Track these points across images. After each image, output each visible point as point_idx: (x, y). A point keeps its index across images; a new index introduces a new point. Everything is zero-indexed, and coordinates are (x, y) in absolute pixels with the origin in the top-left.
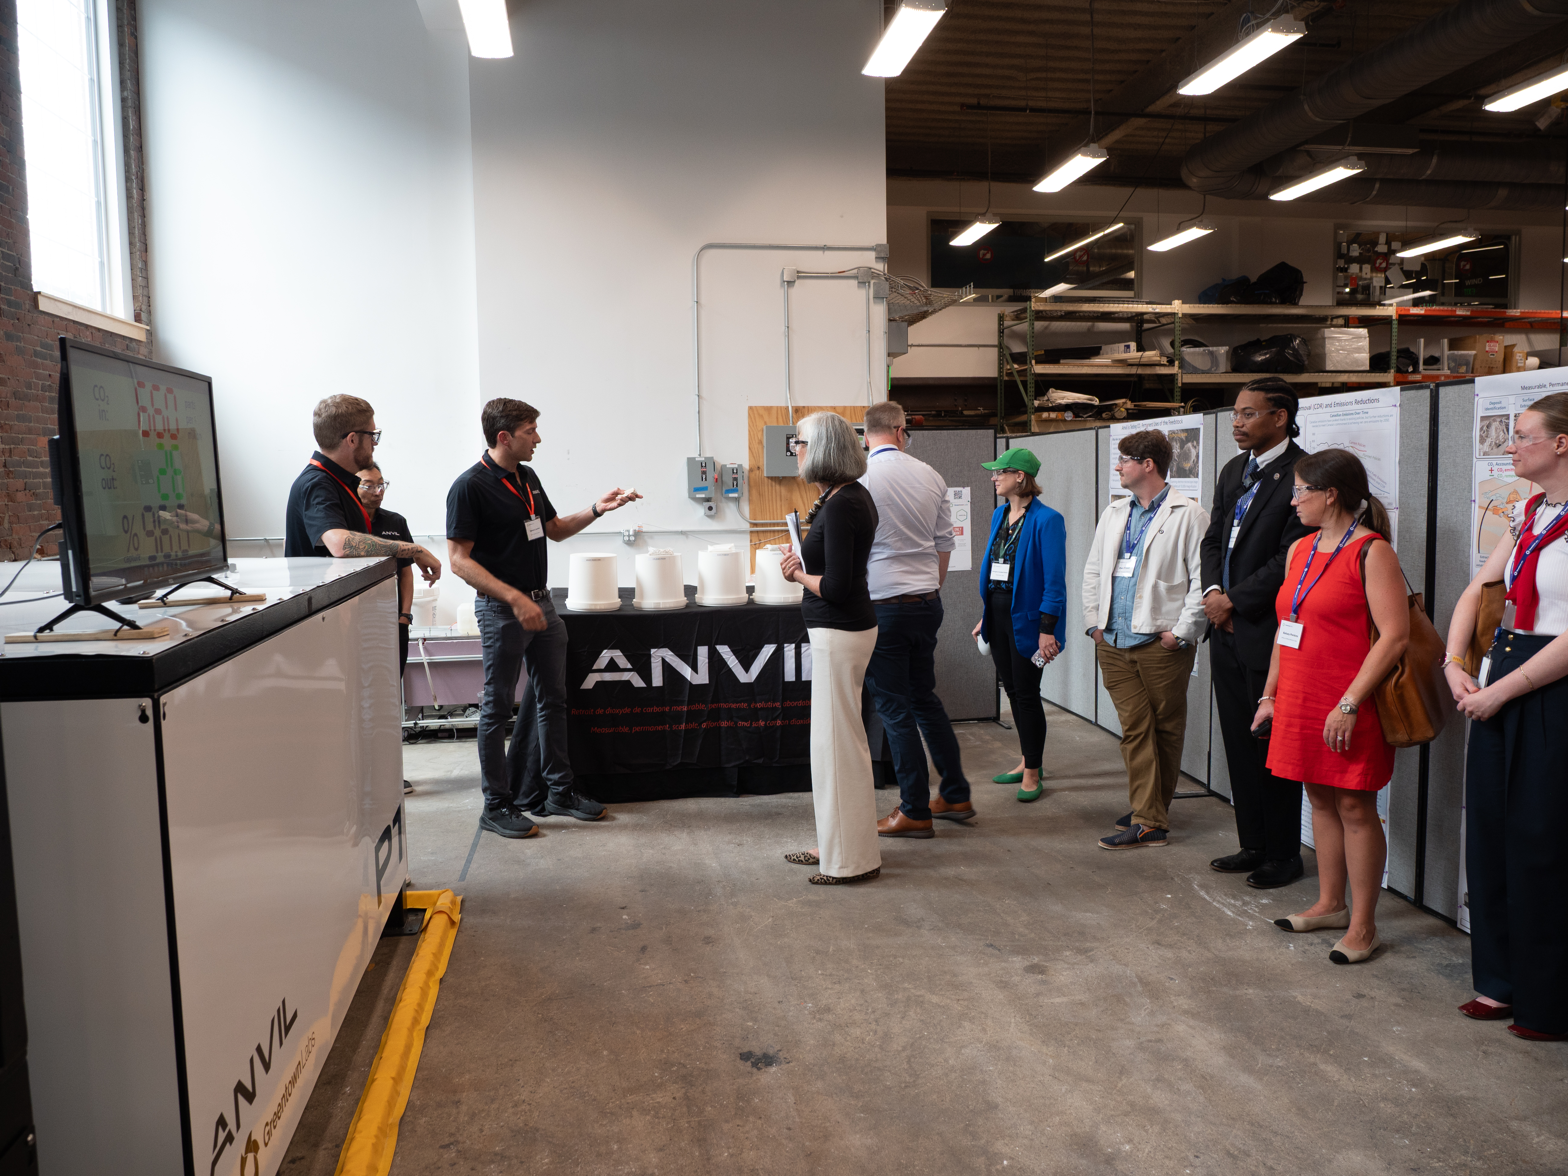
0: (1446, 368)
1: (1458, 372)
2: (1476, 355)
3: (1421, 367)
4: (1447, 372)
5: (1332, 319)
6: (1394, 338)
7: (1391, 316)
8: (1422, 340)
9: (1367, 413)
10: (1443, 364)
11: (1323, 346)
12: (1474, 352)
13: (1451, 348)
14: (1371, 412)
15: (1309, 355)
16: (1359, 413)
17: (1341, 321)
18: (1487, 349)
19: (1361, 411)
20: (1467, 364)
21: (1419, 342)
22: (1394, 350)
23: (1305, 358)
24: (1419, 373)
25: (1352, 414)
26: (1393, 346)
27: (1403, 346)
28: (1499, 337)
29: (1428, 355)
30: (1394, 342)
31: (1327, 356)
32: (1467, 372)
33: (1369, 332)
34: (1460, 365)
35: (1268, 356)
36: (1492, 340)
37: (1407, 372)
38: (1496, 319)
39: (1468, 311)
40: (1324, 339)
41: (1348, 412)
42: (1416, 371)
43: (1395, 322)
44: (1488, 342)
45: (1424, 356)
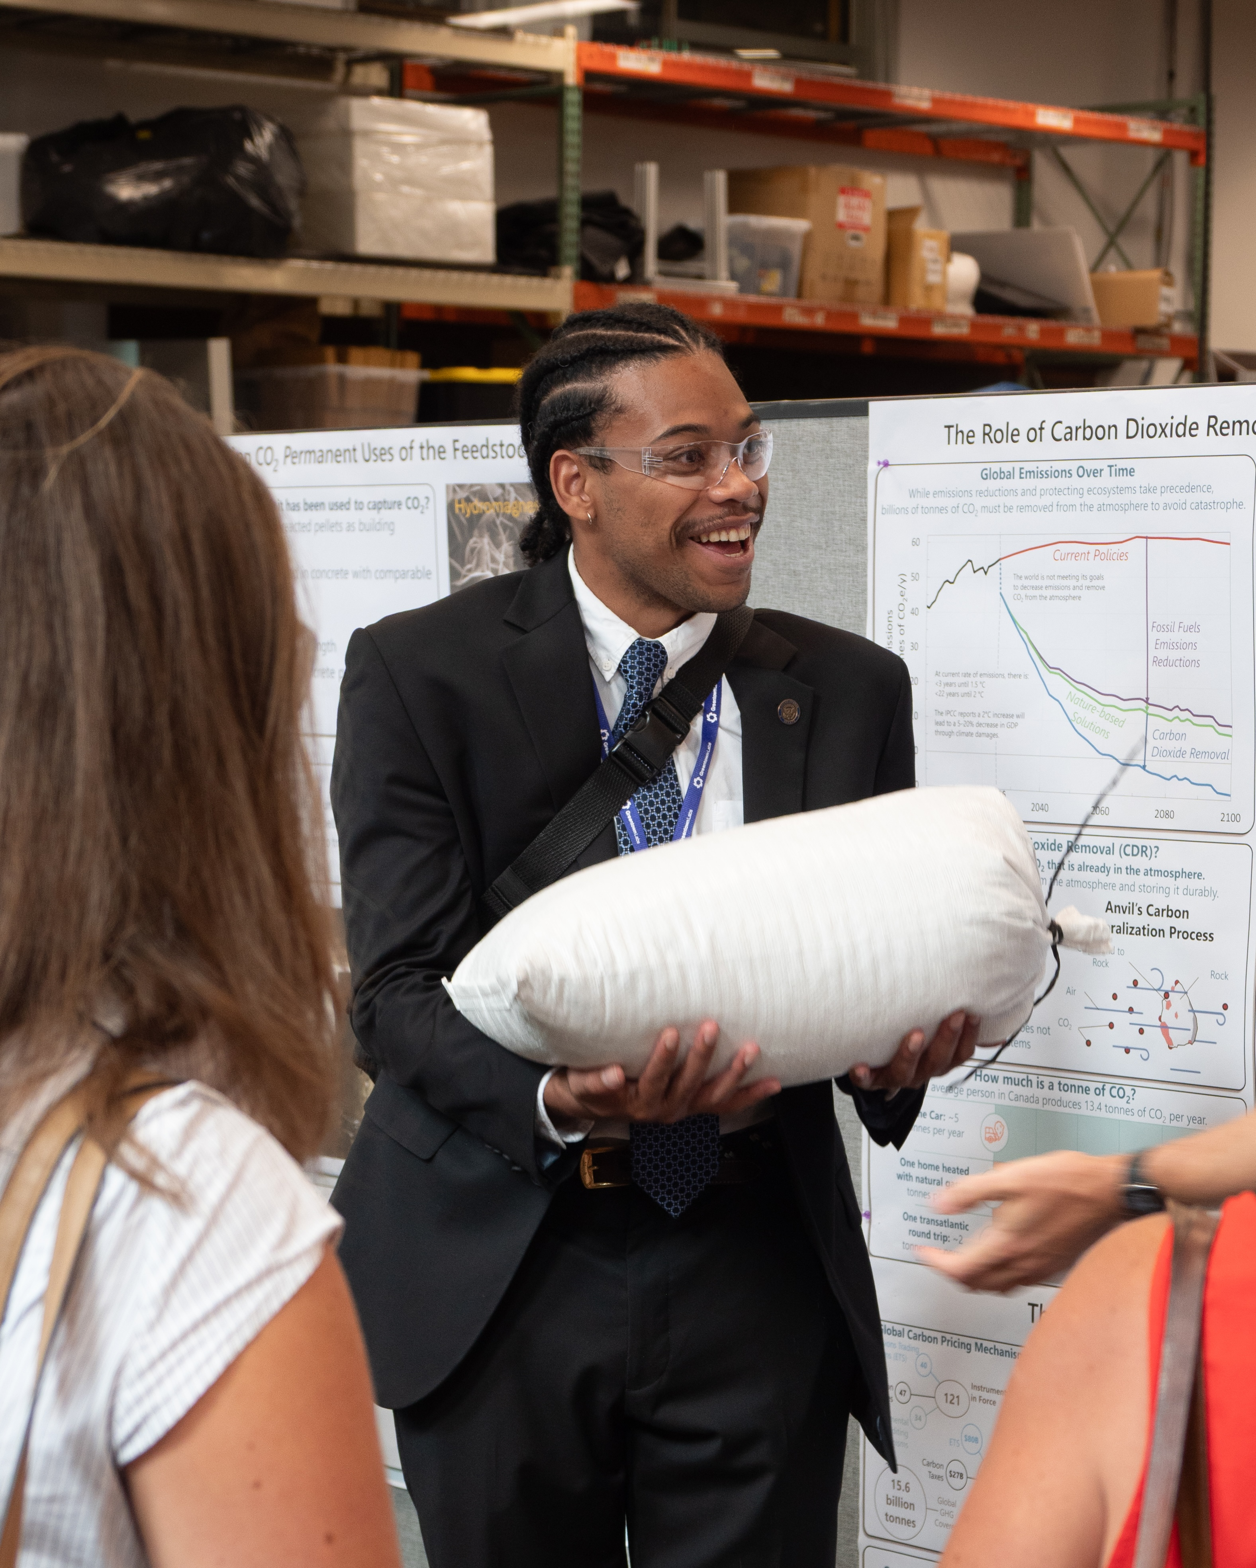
0: (724, 272)
1: (758, 291)
2: (808, 237)
3: (651, 264)
4: (727, 287)
5: (350, 63)
6: (572, 153)
7: (558, 75)
8: (652, 170)
9: (1131, 472)
10: (714, 260)
11: (345, 164)
12: (799, 225)
13: (734, 207)
14: (1145, 474)
15: (302, 192)
16: (1096, 473)
17: (377, 75)
18: (841, 215)
19: (1103, 465)
20: (784, 264)
21: (643, 175)
22: (572, 197)
23: (293, 204)
24: (646, 284)
25: (1068, 473)
26: (570, 181)
27: (598, 186)
28: (872, 180)
29: (671, 222)
30: (571, 167)
31: (361, 203)
32: (784, 292)
33: (494, 125)
34: (764, 266)
35: (167, 184)
36: (851, 189)
37: (611, 278)
38: (843, 115)
39: (785, 78)
40: (346, 135)
41: (1044, 466)
42: (636, 279)
43: (573, 99)
44: (843, 191)
45: (660, 222)
